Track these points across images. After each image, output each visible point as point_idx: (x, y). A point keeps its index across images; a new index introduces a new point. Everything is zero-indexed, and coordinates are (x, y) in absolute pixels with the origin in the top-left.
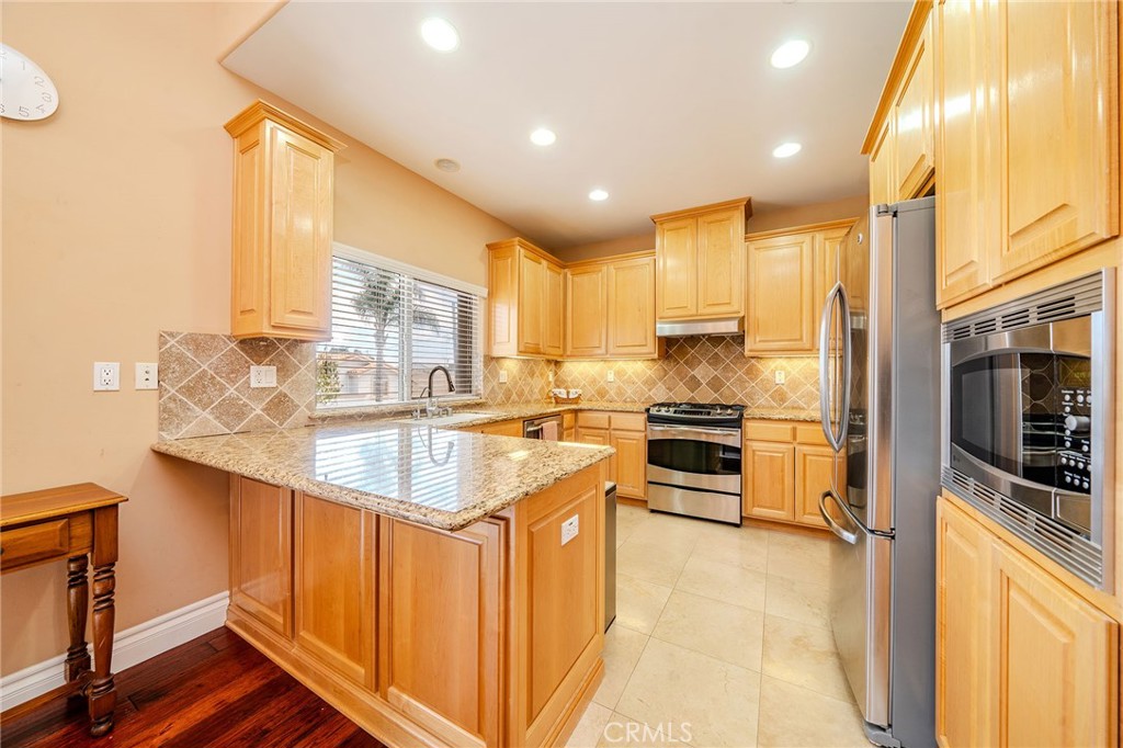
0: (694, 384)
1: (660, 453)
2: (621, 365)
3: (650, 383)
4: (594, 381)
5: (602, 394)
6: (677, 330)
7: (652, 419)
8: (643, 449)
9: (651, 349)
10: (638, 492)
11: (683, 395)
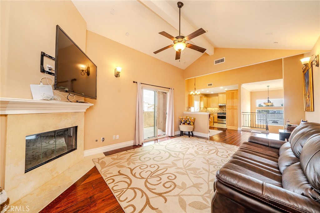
0: (223, 110)
1: (219, 117)
2: (215, 108)
3: (218, 110)
4: (211, 110)
5: (212, 112)
6: (222, 105)
7: (218, 114)
8: (217, 117)
9: (218, 107)
10: (217, 121)
11: (222, 112)
